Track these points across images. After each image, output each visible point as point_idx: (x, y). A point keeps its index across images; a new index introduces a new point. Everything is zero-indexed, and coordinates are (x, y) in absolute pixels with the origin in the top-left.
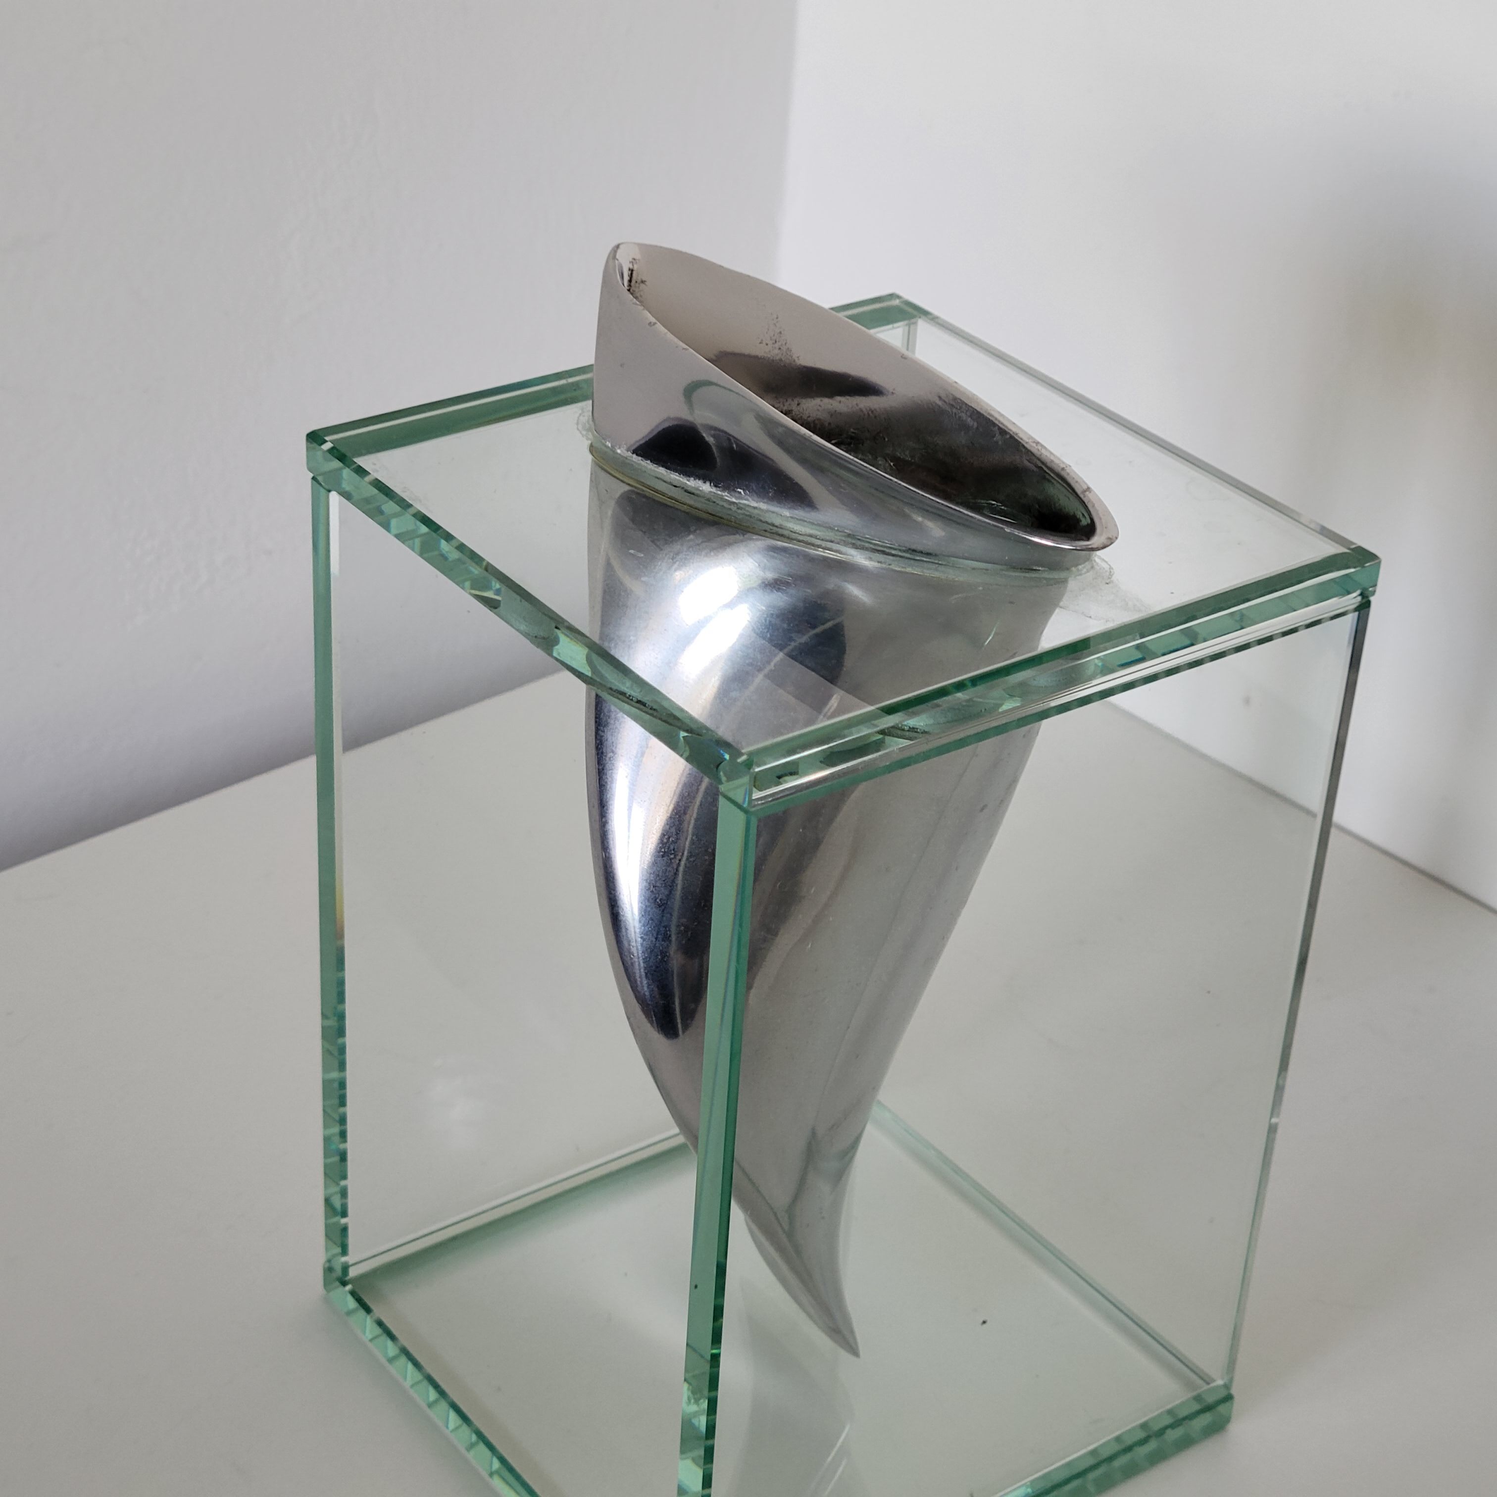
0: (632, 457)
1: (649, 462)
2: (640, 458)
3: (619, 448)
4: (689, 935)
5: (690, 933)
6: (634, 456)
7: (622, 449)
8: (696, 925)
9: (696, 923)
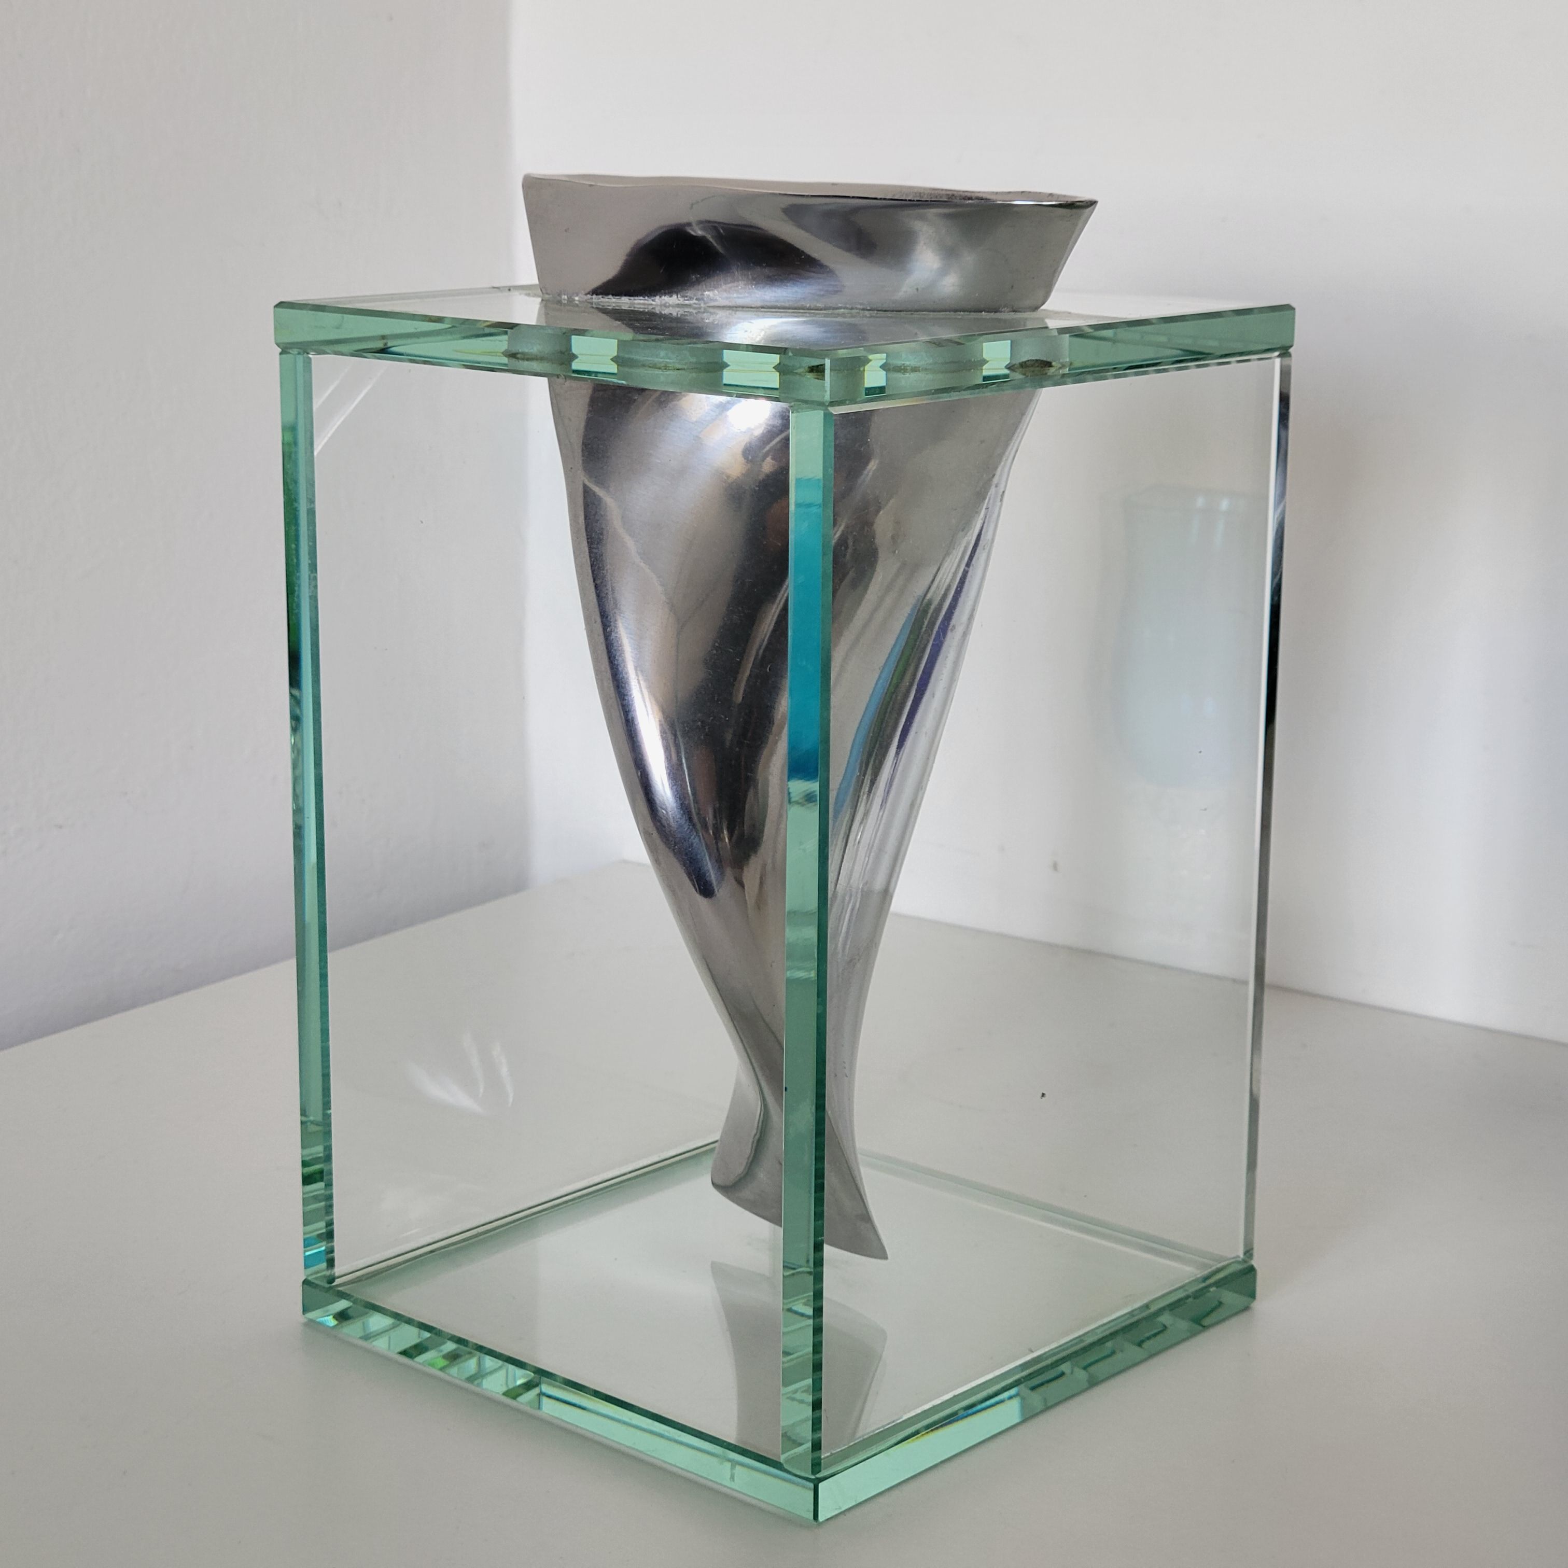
0: (592, 298)
1: (610, 296)
2: (600, 296)
3: (577, 295)
4: (707, 730)
5: (707, 727)
6: (594, 296)
7: (580, 295)
8: (712, 720)
9: (712, 718)
